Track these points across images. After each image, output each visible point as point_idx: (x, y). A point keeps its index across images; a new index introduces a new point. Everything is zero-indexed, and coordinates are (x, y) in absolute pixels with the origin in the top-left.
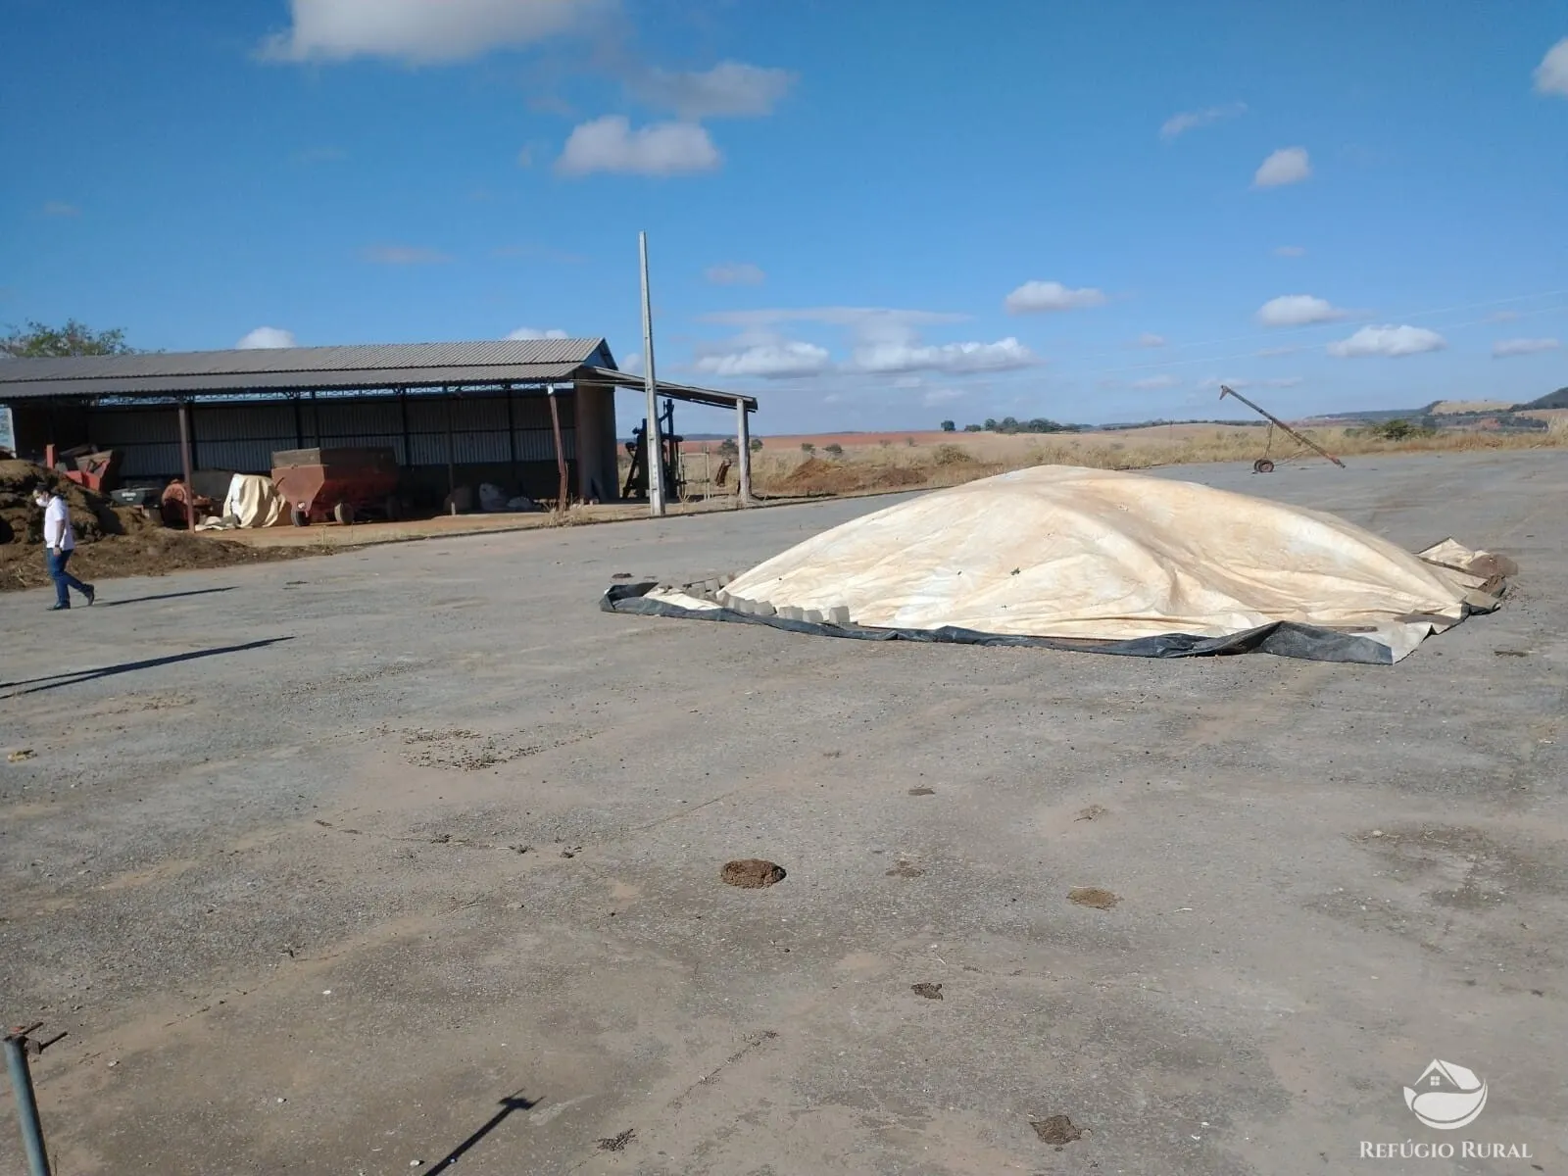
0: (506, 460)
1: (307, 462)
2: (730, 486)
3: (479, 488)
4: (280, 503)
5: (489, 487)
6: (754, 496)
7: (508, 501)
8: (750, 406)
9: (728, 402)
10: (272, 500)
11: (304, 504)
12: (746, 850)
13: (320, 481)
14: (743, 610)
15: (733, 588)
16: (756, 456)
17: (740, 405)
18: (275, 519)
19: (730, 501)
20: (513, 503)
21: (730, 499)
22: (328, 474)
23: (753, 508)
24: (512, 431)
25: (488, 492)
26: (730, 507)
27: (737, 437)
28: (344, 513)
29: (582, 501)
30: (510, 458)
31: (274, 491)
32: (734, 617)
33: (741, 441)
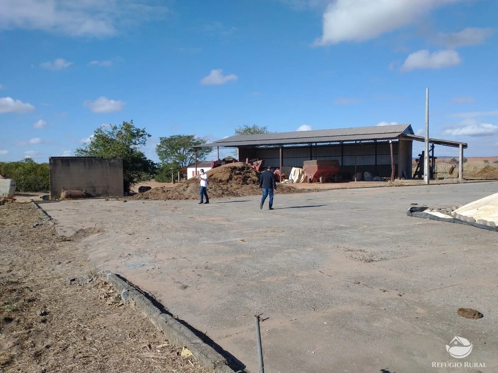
0: (373, 164)
1: (313, 164)
2: (454, 174)
3: (364, 173)
4: (304, 176)
5: (367, 173)
6: (464, 179)
7: (373, 178)
8: (465, 146)
9: (456, 145)
10: (302, 175)
11: (311, 177)
12: (467, 305)
13: (317, 170)
14: (462, 219)
15: (459, 211)
16: (465, 164)
17: (461, 146)
18: (303, 180)
19: (455, 180)
20: (375, 178)
21: (455, 179)
22: (319, 168)
23: (464, 183)
24: (376, 155)
25: (367, 174)
26: (455, 182)
27: (459, 157)
28: (322, 179)
29: (399, 178)
30: (375, 164)
31: (303, 172)
32: (458, 222)
33: (460, 159)
